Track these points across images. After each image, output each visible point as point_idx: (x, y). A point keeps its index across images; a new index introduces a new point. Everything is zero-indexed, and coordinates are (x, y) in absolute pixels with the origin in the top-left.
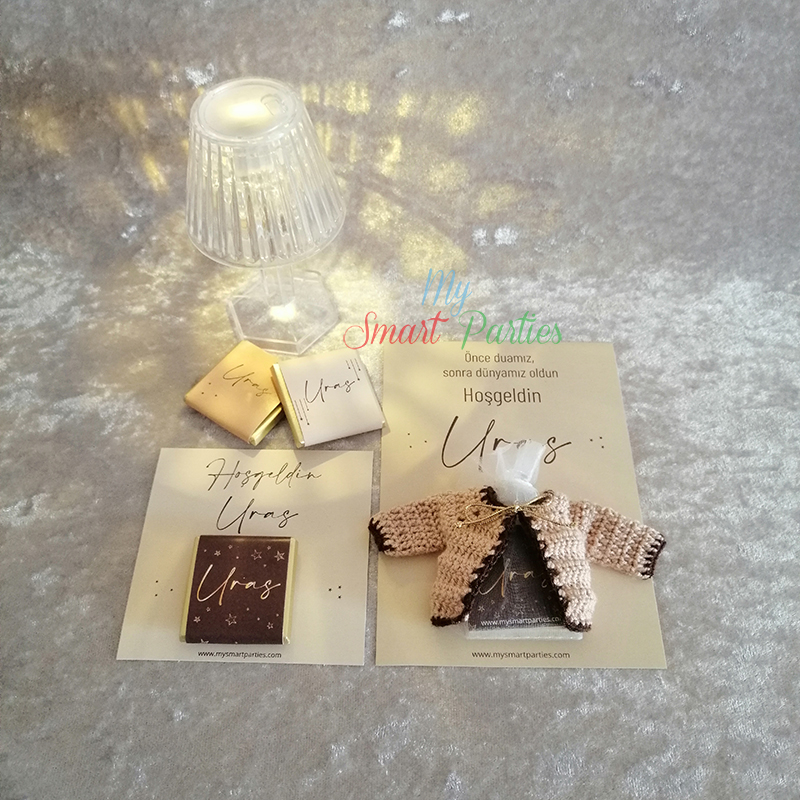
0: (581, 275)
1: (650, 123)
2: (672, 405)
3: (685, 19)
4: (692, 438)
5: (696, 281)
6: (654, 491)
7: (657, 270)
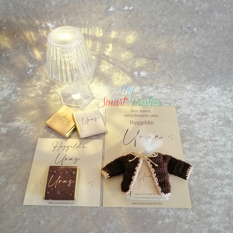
0: (166, 85)
1: (187, 40)
2: (193, 126)
3: (198, 10)
4: (199, 136)
5: (200, 88)
6: (188, 152)
7: (189, 84)
